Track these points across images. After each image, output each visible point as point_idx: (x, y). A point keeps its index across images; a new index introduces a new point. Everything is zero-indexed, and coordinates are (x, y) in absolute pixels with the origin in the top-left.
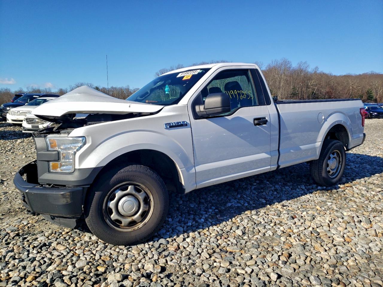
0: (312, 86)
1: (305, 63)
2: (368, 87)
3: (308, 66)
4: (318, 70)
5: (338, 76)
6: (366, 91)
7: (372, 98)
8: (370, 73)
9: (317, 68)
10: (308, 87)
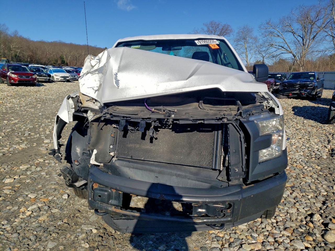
0: (14, 48)
1: (4, 25)
2: (61, 54)
3: (7, 29)
4: (17, 34)
5: (36, 42)
6: (60, 57)
7: (64, 62)
8: (59, 41)
9: (16, 31)
10: (10, 50)
